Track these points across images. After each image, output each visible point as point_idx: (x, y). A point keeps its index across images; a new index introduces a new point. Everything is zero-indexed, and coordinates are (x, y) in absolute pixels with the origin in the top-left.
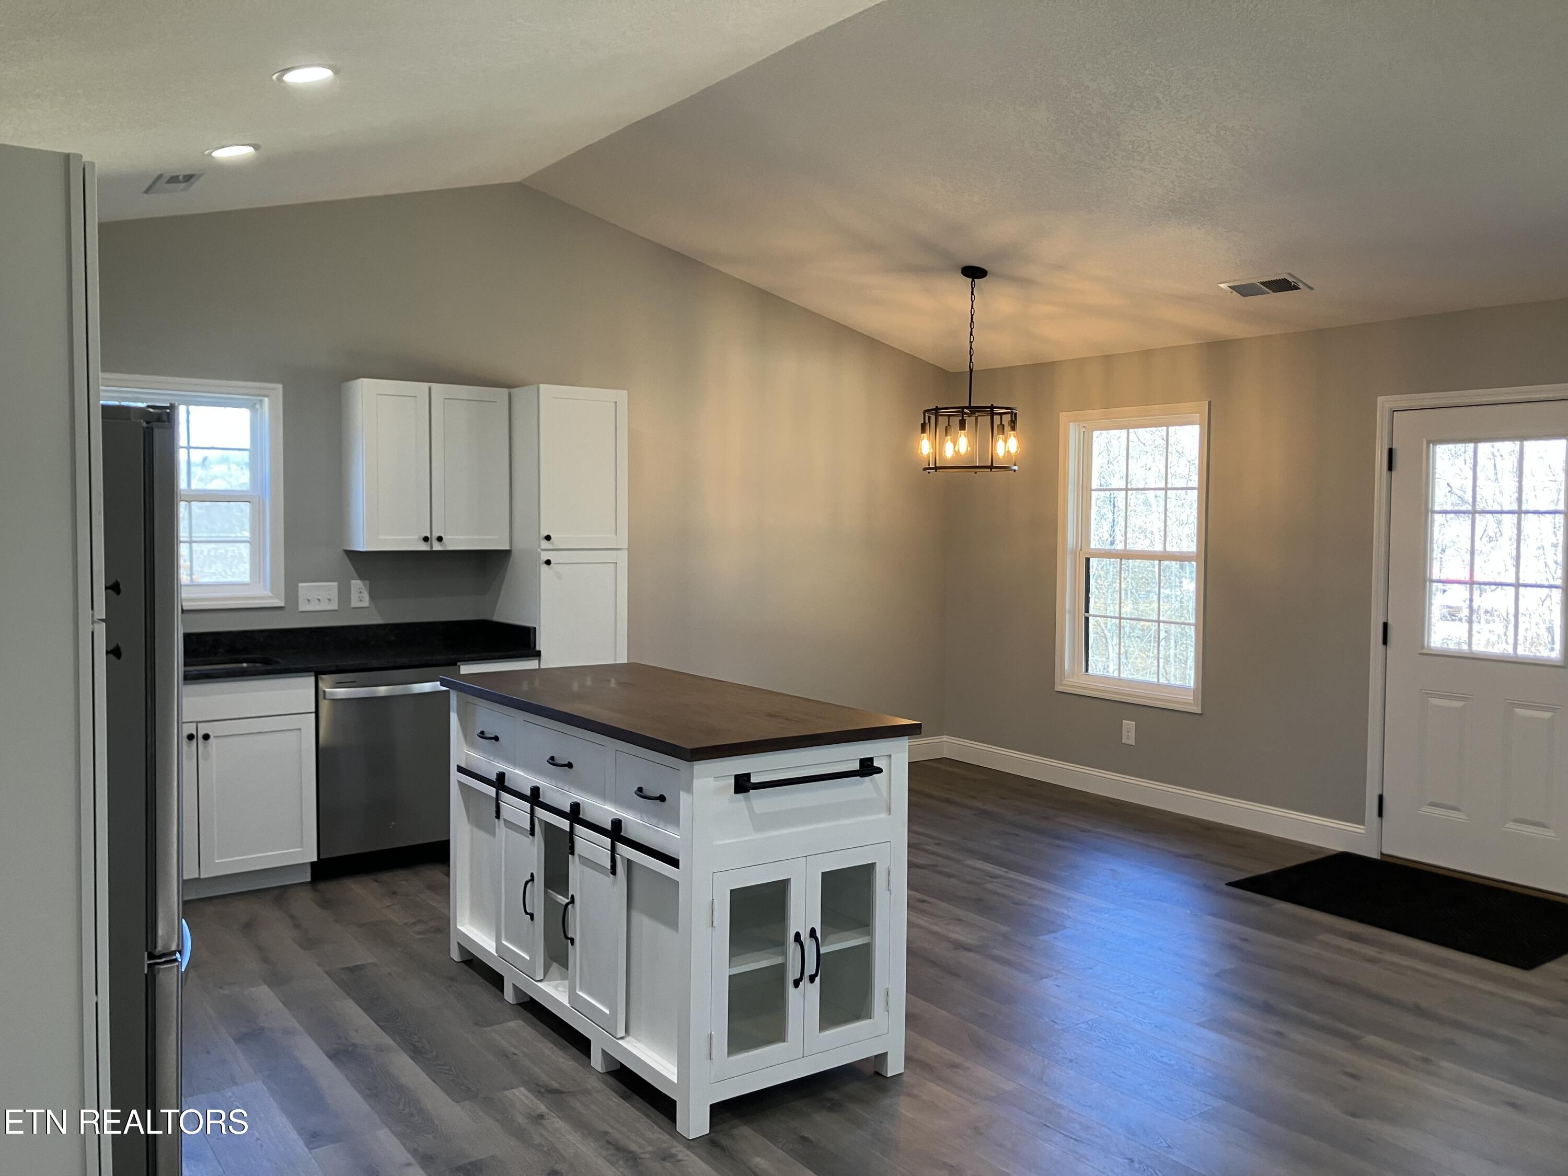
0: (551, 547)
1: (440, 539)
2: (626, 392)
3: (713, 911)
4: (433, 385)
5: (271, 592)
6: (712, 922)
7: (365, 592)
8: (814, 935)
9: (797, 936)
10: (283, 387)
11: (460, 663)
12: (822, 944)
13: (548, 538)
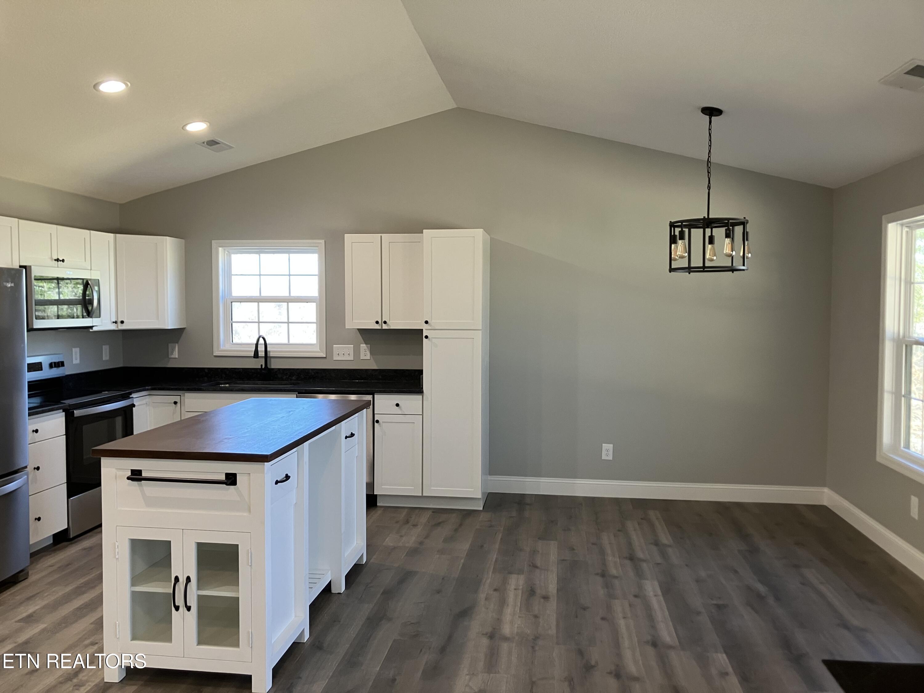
0: (430, 328)
1: (385, 322)
2: (482, 230)
3: (115, 548)
4: (383, 235)
5: (320, 349)
6: (115, 556)
7: (368, 351)
8: (190, 581)
9: (177, 579)
10: (325, 241)
11: (375, 393)
12: (199, 588)
13: (426, 322)
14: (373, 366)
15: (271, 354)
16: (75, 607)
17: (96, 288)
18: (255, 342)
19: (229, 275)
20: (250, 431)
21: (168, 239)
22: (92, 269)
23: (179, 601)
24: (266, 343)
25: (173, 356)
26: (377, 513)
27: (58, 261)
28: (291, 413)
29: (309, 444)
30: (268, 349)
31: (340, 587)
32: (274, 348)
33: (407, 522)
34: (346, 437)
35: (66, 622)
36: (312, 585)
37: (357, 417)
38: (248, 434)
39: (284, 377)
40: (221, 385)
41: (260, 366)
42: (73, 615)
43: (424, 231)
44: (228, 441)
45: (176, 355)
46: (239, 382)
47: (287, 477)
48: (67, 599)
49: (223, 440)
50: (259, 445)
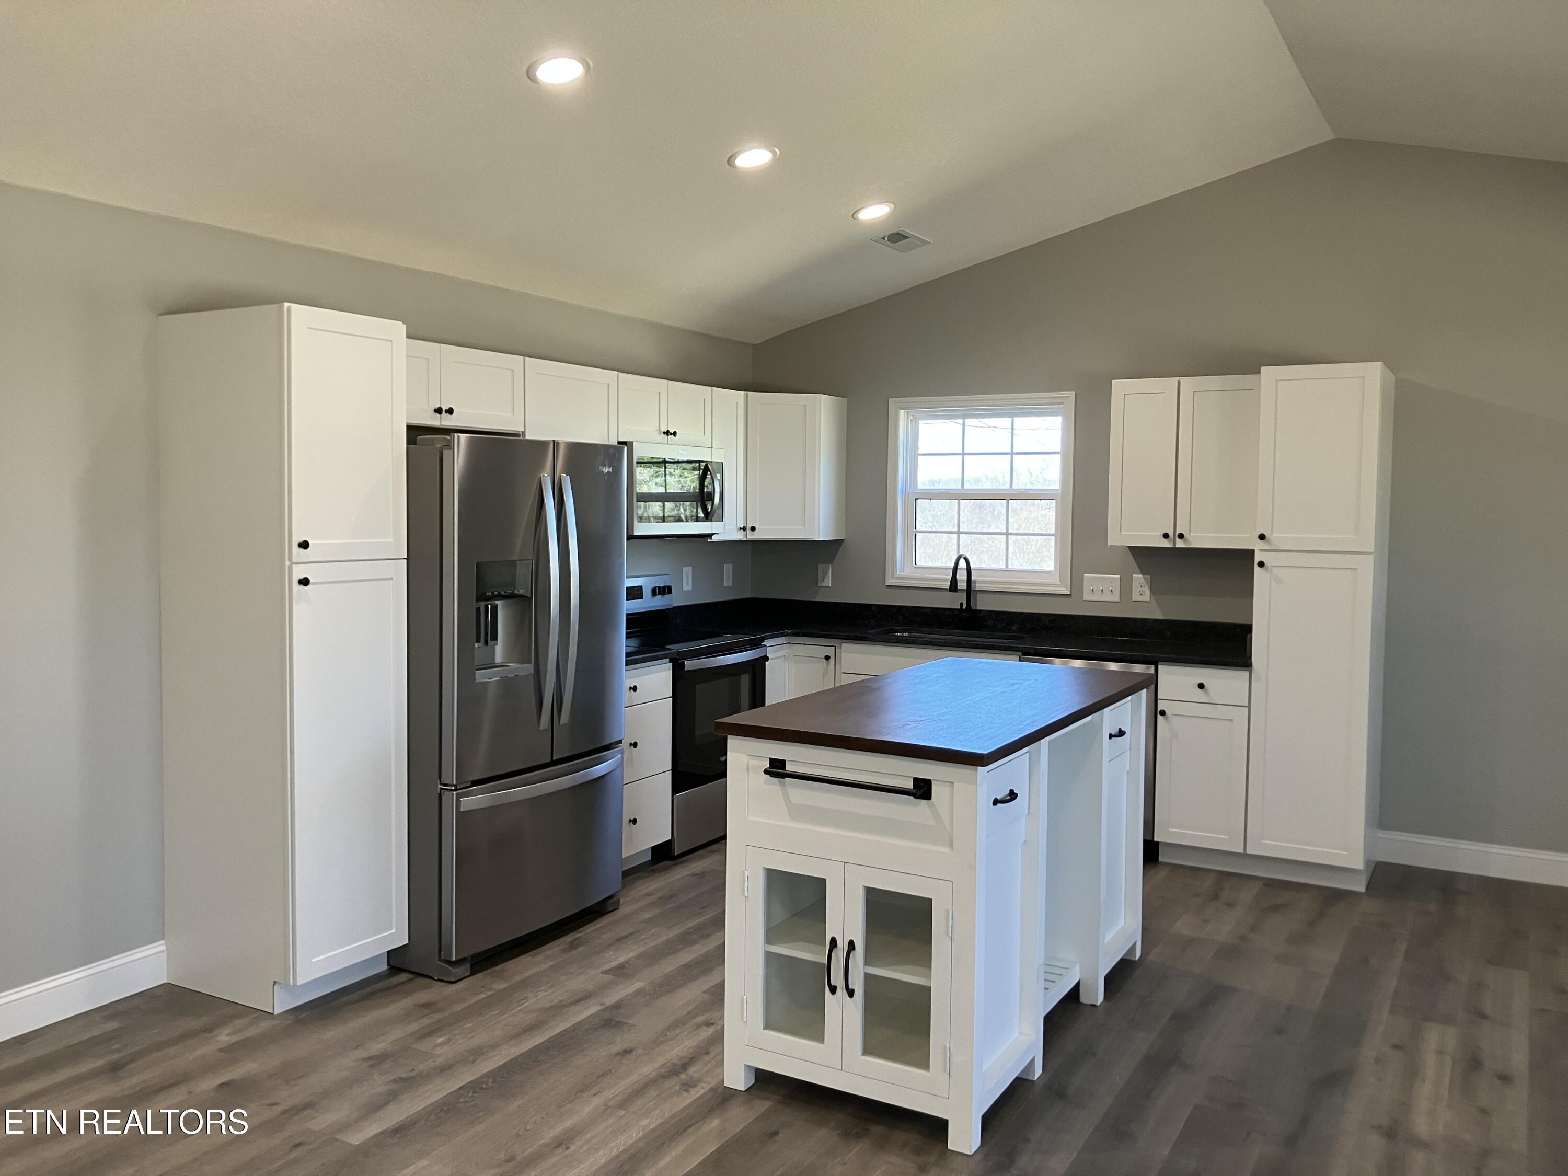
0: (1268, 547)
1: (1181, 536)
2: (1379, 364)
3: (744, 881)
4: (1181, 379)
5: (1060, 581)
6: (744, 891)
7: (1146, 587)
8: (854, 948)
9: (834, 942)
10: (1076, 395)
11: (1160, 663)
12: (867, 963)
13: (1262, 537)
14: (1155, 613)
15: (977, 585)
16: (682, 963)
17: (719, 476)
18: (952, 565)
19: (914, 454)
20: (950, 712)
21: (822, 398)
22: (713, 447)
23: (837, 978)
24: (970, 567)
25: (824, 584)
26: (1161, 874)
27: (668, 435)
28: (1016, 686)
29: (1050, 742)
30: (973, 578)
31: (1096, 994)
32: (983, 576)
33: (1216, 897)
34: (1111, 736)
35: (668, 985)
36: (1049, 985)
37: (1130, 702)
38: (947, 717)
39: (999, 626)
40: (896, 634)
41: (959, 605)
42: (679, 974)
43: (1263, 369)
44: (917, 725)
45: (828, 582)
46: (924, 629)
47: (1013, 796)
48: (670, 948)
49: (909, 723)
50: (968, 735)
